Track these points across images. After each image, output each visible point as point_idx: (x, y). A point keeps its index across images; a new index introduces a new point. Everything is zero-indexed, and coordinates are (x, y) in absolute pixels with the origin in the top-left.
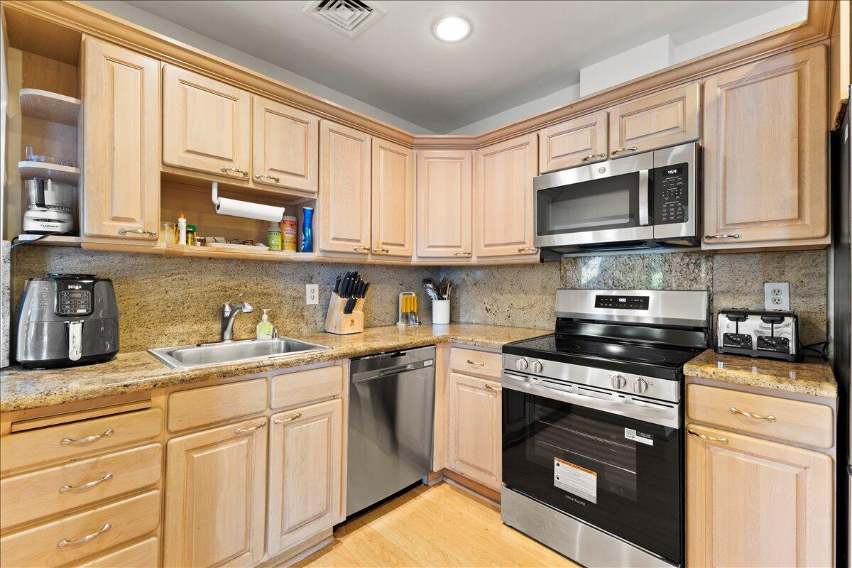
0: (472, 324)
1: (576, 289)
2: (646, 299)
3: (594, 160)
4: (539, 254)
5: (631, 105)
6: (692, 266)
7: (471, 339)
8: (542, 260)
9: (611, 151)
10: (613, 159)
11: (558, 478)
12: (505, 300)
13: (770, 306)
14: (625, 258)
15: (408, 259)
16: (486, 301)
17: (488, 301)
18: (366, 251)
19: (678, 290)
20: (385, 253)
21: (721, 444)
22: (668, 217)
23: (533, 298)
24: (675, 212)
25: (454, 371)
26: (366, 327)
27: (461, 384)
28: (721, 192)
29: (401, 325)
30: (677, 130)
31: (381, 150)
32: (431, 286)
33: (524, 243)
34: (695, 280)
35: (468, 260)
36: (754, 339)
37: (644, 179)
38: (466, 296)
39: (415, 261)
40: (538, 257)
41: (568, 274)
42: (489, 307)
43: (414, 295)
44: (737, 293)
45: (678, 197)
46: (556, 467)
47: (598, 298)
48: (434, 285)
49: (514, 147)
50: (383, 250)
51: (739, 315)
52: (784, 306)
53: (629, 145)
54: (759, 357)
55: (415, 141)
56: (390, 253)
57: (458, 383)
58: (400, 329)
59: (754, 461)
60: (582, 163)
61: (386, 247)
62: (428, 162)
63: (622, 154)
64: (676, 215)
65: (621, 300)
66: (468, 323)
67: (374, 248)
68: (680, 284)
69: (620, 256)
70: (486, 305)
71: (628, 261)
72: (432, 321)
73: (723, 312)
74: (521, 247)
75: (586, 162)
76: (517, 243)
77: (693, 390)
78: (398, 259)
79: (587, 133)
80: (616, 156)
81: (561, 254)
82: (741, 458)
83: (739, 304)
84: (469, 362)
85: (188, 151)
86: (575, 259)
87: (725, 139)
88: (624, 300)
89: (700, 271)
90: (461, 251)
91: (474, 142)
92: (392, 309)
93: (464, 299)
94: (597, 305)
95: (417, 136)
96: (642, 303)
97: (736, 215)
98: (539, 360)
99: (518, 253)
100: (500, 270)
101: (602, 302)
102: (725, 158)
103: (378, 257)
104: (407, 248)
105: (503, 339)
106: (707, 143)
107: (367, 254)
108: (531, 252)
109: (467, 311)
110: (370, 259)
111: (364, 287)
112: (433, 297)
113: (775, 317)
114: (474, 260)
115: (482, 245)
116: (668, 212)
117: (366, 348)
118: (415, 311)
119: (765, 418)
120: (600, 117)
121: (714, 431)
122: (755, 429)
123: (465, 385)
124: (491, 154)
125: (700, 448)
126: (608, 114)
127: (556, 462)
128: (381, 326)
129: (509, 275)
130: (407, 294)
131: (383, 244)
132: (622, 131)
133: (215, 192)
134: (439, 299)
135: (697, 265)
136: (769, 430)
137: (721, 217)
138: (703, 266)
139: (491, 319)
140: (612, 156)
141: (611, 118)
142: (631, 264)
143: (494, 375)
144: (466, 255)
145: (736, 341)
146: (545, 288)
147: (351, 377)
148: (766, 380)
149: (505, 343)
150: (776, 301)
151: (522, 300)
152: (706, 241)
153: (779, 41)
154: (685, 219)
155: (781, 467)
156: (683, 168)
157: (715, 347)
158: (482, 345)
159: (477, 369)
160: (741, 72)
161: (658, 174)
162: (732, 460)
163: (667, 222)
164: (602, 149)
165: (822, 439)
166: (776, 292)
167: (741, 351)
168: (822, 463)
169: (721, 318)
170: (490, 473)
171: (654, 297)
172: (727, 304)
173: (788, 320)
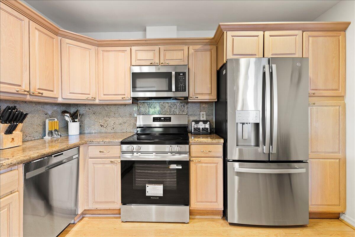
0: (93, 133)
1: (144, 115)
2: (170, 118)
3: (154, 64)
4: (132, 100)
5: (168, 47)
6: (182, 107)
7: (102, 140)
8: (133, 103)
9: (161, 63)
10: (161, 66)
11: (148, 192)
12: (111, 121)
13: (202, 119)
14: (162, 103)
15: (56, 99)
16: (101, 121)
17: (102, 122)
18: (26, 93)
19: (179, 115)
20: (40, 95)
21: (199, 162)
22: (180, 89)
23: (125, 119)
24: (182, 88)
25: (91, 158)
26: (24, 141)
27: (95, 164)
28: (193, 83)
29: (47, 138)
30: (182, 60)
31: (36, 31)
32: (68, 115)
33: (125, 95)
34: (183, 111)
35: (94, 101)
36: (201, 129)
37: (174, 75)
38: (89, 120)
39: (60, 100)
40: (131, 101)
41: (141, 109)
42: (102, 124)
43: (56, 120)
44: (195, 115)
45: (183, 83)
46: (147, 188)
47: (154, 118)
48: (70, 114)
49: (119, 51)
50: (39, 93)
51: (197, 122)
52: (206, 119)
53: (167, 62)
54: (203, 134)
55: (60, 32)
56: (43, 95)
57: (93, 164)
58: (47, 141)
59: (206, 165)
60: (150, 65)
61: (41, 91)
62: (69, 46)
63: (165, 64)
64: (182, 89)
65: (162, 119)
66: (90, 133)
67: (32, 91)
68: (179, 113)
69: (160, 102)
70: (101, 124)
71: (163, 104)
72: (68, 134)
73: (193, 121)
74: (123, 96)
75: (151, 65)
76: (121, 95)
77: (192, 147)
78: (49, 99)
79: (152, 53)
80: (162, 64)
81: (138, 100)
82: (204, 165)
83: (196, 118)
84: (100, 152)
86: (143, 102)
87: (195, 66)
88: (163, 119)
89: (185, 108)
90: (90, 97)
91: (97, 42)
92: (40, 129)
93: (87, 121)
94: (154, 121)
95: (60, 29)
96: (169, 120)
97: (197, 91)
98: (139, 145)
99: (122, 99)
100: (109, 107)
101: (155, 120)
102: (194, 72)
103: (35, 97)
104: (55, 93)
106: (190, 67)
107: (27, 95)
108: (128, 99)
109: (89, 127)
110: (28, 98)
111: (23, 116)
112: (69, 121)
113: (205, 122)
114: (97, 102)
115: (102, 95)
116: (180, 88)
117: (38, 154)
118: (58, 129)
119: (209, 151)
120: (157, 48)
121: (197, 158)
122: (207, 155)
123: (98, 164)
124: (107, 51)
125: (194, 165)
126: (160, 48)
127: (147, 186)
128: (31, 140)
129: (113, 109)
130: (51, 120)
131: (39, 89)
132: (165, 56)
134: (73, 122)
135: (184, 106)
136: (210, 154)
137: (193, 91)
138: (186, 107)
139: (103, 130)
140: (161, 65)
141: (160, 50)
142: (164, 105)
143: (115, 155)
144: (93, 99)
145: (205, 130)
146: (131, 114)
147: (25, 175)
148: (209, 140)
149: (121, 140)
150: (203, 117)
151: (121, 120)
152: (190, 98)
153: (207, 41)
154: (185, 91)
155: (212, 165)
156: (184, 74)
157: (191, 132)
158: (109, 142)
159: (105, 154)
160: (198, 47)
161: (177, 74)
162: (202, 166)
163: (180, 91)
164: (157, 61)
165: (221, 154)
166: (203, 115)
167: (198, 133)
168: (221, 160)
169: (193, 123)
170: (114, 202)
171: (173, 117)
172: (192, 119)
173: (208, 123)
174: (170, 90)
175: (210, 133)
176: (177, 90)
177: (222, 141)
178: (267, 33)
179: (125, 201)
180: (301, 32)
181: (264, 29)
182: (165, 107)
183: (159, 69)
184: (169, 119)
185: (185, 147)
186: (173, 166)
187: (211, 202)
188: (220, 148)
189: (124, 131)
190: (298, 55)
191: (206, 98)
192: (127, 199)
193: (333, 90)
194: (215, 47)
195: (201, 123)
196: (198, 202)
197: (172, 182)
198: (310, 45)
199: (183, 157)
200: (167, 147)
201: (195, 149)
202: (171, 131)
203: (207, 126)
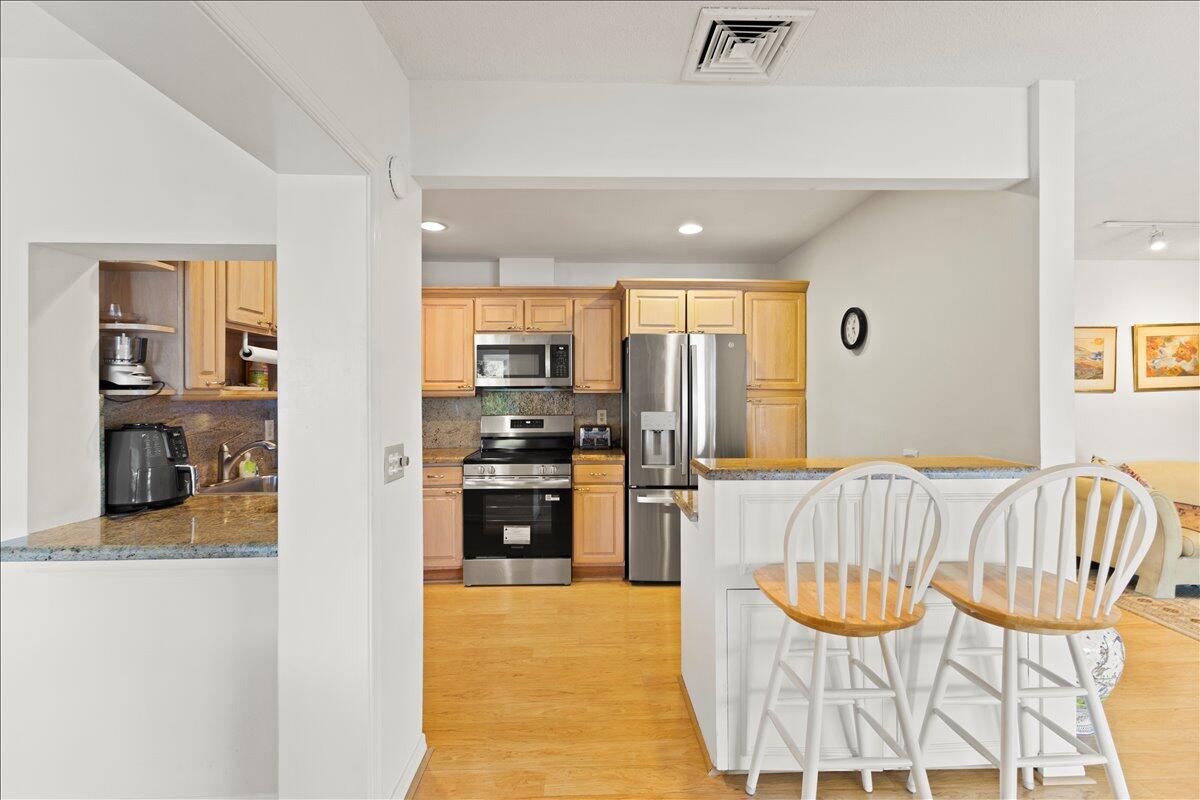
1: (493, 415)
2: (542, 421)
3: (515, 330)
4: (474, 390)
5: (537, 301)
7: (431, 458)
8: (476, 396)
9: (526, 327)
10: (527, 333)
11: (506, 538)
12: (432, 427)
13: (599, 423)
14: (528, 394)
19: (557, 415)
21: (587, 491)
22: (560, 374)
23: (457, 422)
24: (563, 372)
28: (582, 363)
30: (562, 323)
33: (462, 381)
34: (566, 409)
36: (596, 440)
37: (548, 349)
40: (474, 392)
41: (488, 404)
44: (586, 416)
45: (564, 364)
46: (505, 531)
52: (605, 422)
53: (537, 325)
54: (598, 448)
59: (598, 496)
60: (506, 330)
63: (533, 330)
64: (564, 374)
65: (527, 422)
68: (559, 411)
69: (524, 393)
73: (583, 427)
74: (461, 384)
75: (510, 330)
76: (456, 381)
77: (577, 468)
79: (509, 311)
80: (529, 331)
82: (594, 496)
83: (588, 422)
84: (428, 477)
85: (241, 308)
86: (493, 392)
88: (529, 422)
89: (568, 404)
94: (512, 427)
97: (590, 375)
99: (457, 389)
101: (514, 424)
102: (584, 344)
105: (461, 455)
106: (576, 335)
108: (468, 388)
113: (602, 428)
116: (560, 371)
119: (603, 475)
120: (519, 301)
121: (584, 486)
122: (599, 481)
124: (432, 306)
125: (579, 496)
126: (524, 302)
127: (505, 529)
132: (533, 315)
133: (246, 341)
135: (567, 400)
136: (605, 479)
137: (582, 376)
138: (570, 402)
140: (526, 330)
141: (526, 305)
142: (532, 397)
143: (453, 482)
146: (470, 415)
148: (603, 457)
149: (463, 458)
150: (602, 420)
151: (448, 425)
152: (576, 388)
153: (605, 292)
154: (567, 376)
155: (608, 495)
156: (566, 347)
157: (579, 447)
158: (443, 462)
159: (436, 481)
160: (590, 301)
161: (554, 349)
162: (591, 498)
163: (559, 377)
164: (520, 324)
165: (621, 479)
166: (602, 415)
167: (590, 447)
168: (621, 489)
169: (582, 431)
170: (450, 557)
171: (546, 420)
172: (581, 422)
173: (608, 429)
174: (542, 374)
175: (611, 448)
176: (554, 374)
177: (623, 458)
178: (691, 294)
179: (469, 553)
180: (740, 292)
181: (686, 286)
182: (532, 401)
183: (524, 340)
184: (540, 424)
185: (565, 468)
186: (549, 498)
187: (606, 554)
188: (620, 469)
189: (456, 445)
190: (736, 330)
191: (603, 387)
192: (472, 549)
193: (788, 380)
194: (619, 302)
195: (595, 430)
196: (585, 554)
197: (547, 524)
198: (755, 314)
199: (563, 482)
200: (537, 468)
201: (579, 469)
202: (544, 444)
203: (607, 435)
